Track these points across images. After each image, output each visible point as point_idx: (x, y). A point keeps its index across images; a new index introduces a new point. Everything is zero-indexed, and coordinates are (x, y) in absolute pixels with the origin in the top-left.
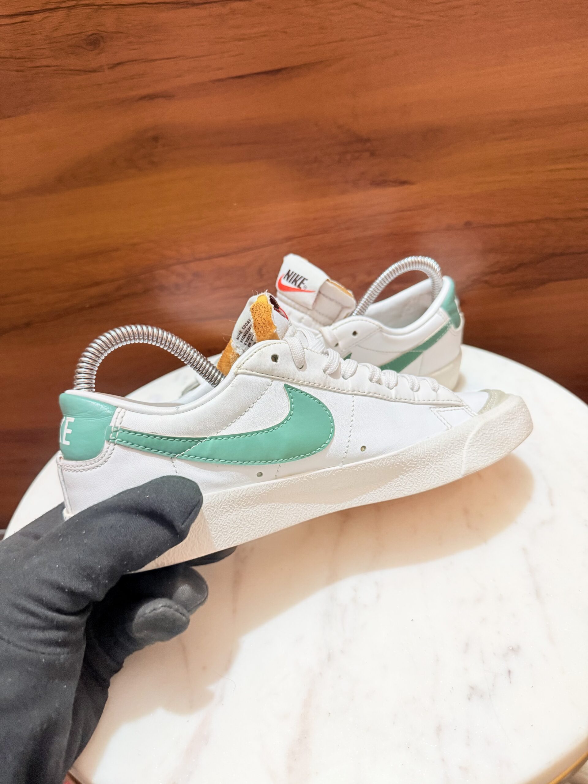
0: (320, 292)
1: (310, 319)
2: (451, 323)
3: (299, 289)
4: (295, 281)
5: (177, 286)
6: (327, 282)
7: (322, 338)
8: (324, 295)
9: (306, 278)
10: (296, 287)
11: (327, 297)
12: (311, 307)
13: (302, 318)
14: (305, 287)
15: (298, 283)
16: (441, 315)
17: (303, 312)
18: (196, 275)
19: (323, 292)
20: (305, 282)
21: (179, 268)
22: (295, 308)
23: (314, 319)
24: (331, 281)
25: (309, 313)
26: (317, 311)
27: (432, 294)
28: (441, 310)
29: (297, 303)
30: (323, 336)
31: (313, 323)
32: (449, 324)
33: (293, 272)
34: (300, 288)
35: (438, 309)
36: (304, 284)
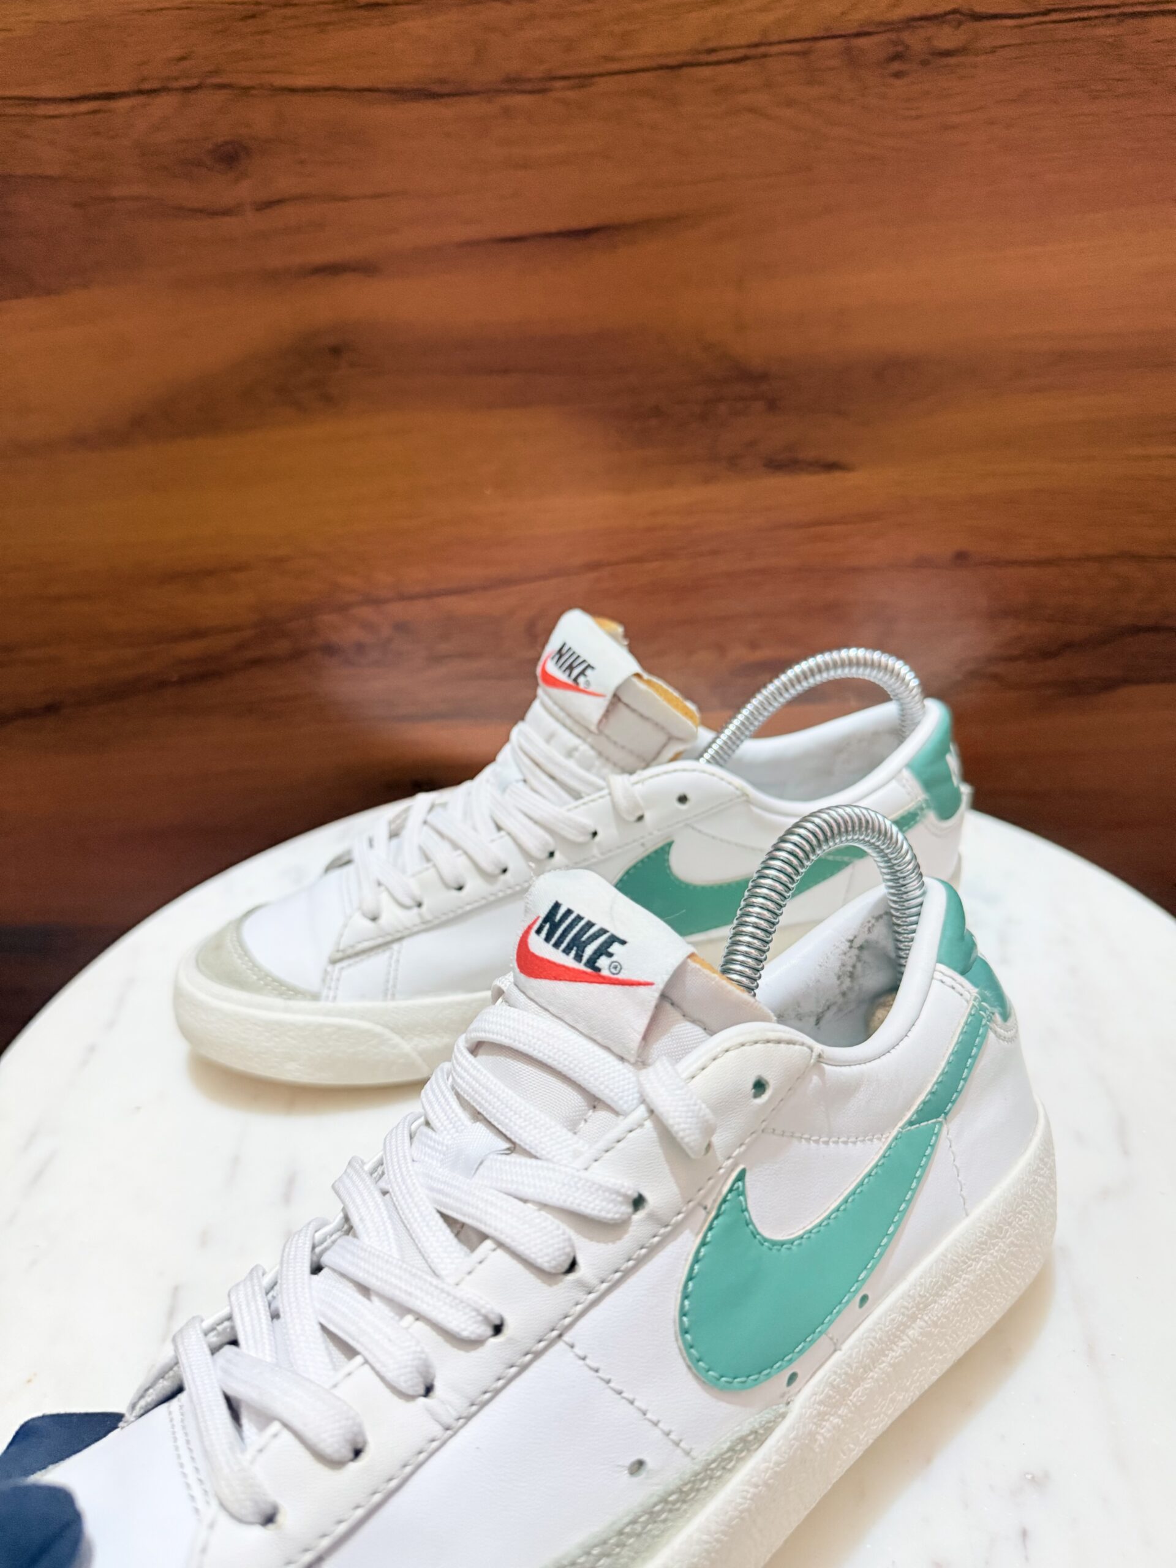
0: (616, 698)
1: (592, 753)
2: (928, 807)
3: (575, 687)
4: (571, 668)
5: (360, 648)
6: (635, 680)
7: (608, 798)
8: (627, 706)
9: (592, 664)
10: (570, 681)
11: (634, 710)
12: (593, 728)
13: (576, 749)
14: (588, 683)
15: (576, 672)
16: (904, 786)
17: (579, 736)
18: (401, 627)
19: (625, 698)
20: (589, 672)
21: (367, 612)
22: (564, 725)
23: (600, 754)
24: (646, 676)
25: (590, 739)
26: (608, 737)
27: (899, 732)
28: (906, 773)
29: (569, 715)
30: (610, 794)
31: (598, 763)
32: (922, 809)
33: (570, 649)
34: (577, 684)
35: (900, 771)
36: (585, 676)
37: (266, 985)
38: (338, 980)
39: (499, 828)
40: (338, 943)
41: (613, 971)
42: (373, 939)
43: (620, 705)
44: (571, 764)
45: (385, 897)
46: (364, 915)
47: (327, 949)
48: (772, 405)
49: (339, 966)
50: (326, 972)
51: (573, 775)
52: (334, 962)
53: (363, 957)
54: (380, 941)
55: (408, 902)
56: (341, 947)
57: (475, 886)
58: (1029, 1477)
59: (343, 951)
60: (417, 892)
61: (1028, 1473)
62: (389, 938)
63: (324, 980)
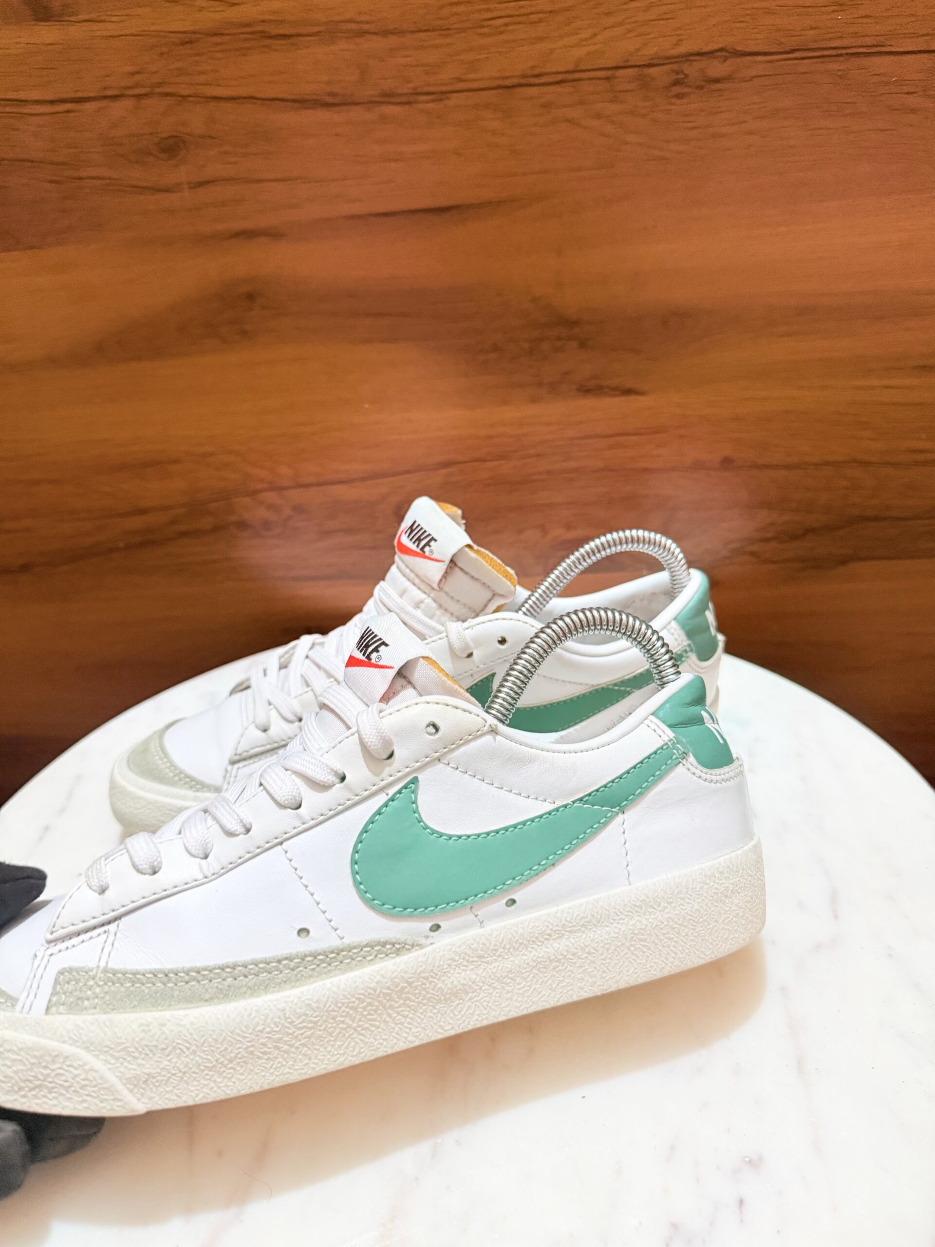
0: (453, 563)
1: (434, 605)
2: (692, 650)
3: (422, 554)
4: (419, 540)
5: (266, 524)
6: (467, 549)
7: (446, 639)
8: (461, 569)
9: (435, 537)
10: (418, 550)
11: (466, 573)
12: (435, 586)
13: (422, 602)
14: (431, 551)
15: (423, 543)
16: (673, 634)
17: (425, 592)
18: (298, 509)
19: (460, 563)
20: (432, 543)
21: (271, 497)
22: (413, 583)
23: (440, 606)
24: (476, 547)
25: (432, 595)
26: (446, 593)
27: (670, 593)
28: (674, 624)
29: (418, 576)
30: (447, 636)
31: (438, 613)
32: (686, 651)
33: (419, 525)
34: (424, 552)
35: (670, 623)
36: (430, 546)
37: (180, 780)
38: (236, 777)
40: (237, 749)
41: (377, 660)
42: (262, 746)
43: (457, 569)
44: (418, 613)
45: (274, 713)
46: (257, 727)
47: (228, 753)
48: (583, 345)
49: (237, 766)
50: (226, 771)
51: (420, 622)
52: (233, 763)
53: (256, 759)
54: (269, 747)
55: (291, 717)
56: (238, 752)
58: (747, 1159)
59: (240, 755)
60: (298, 710)
61: (746, 1157)
62: (276, 745)
63: (225, 777)
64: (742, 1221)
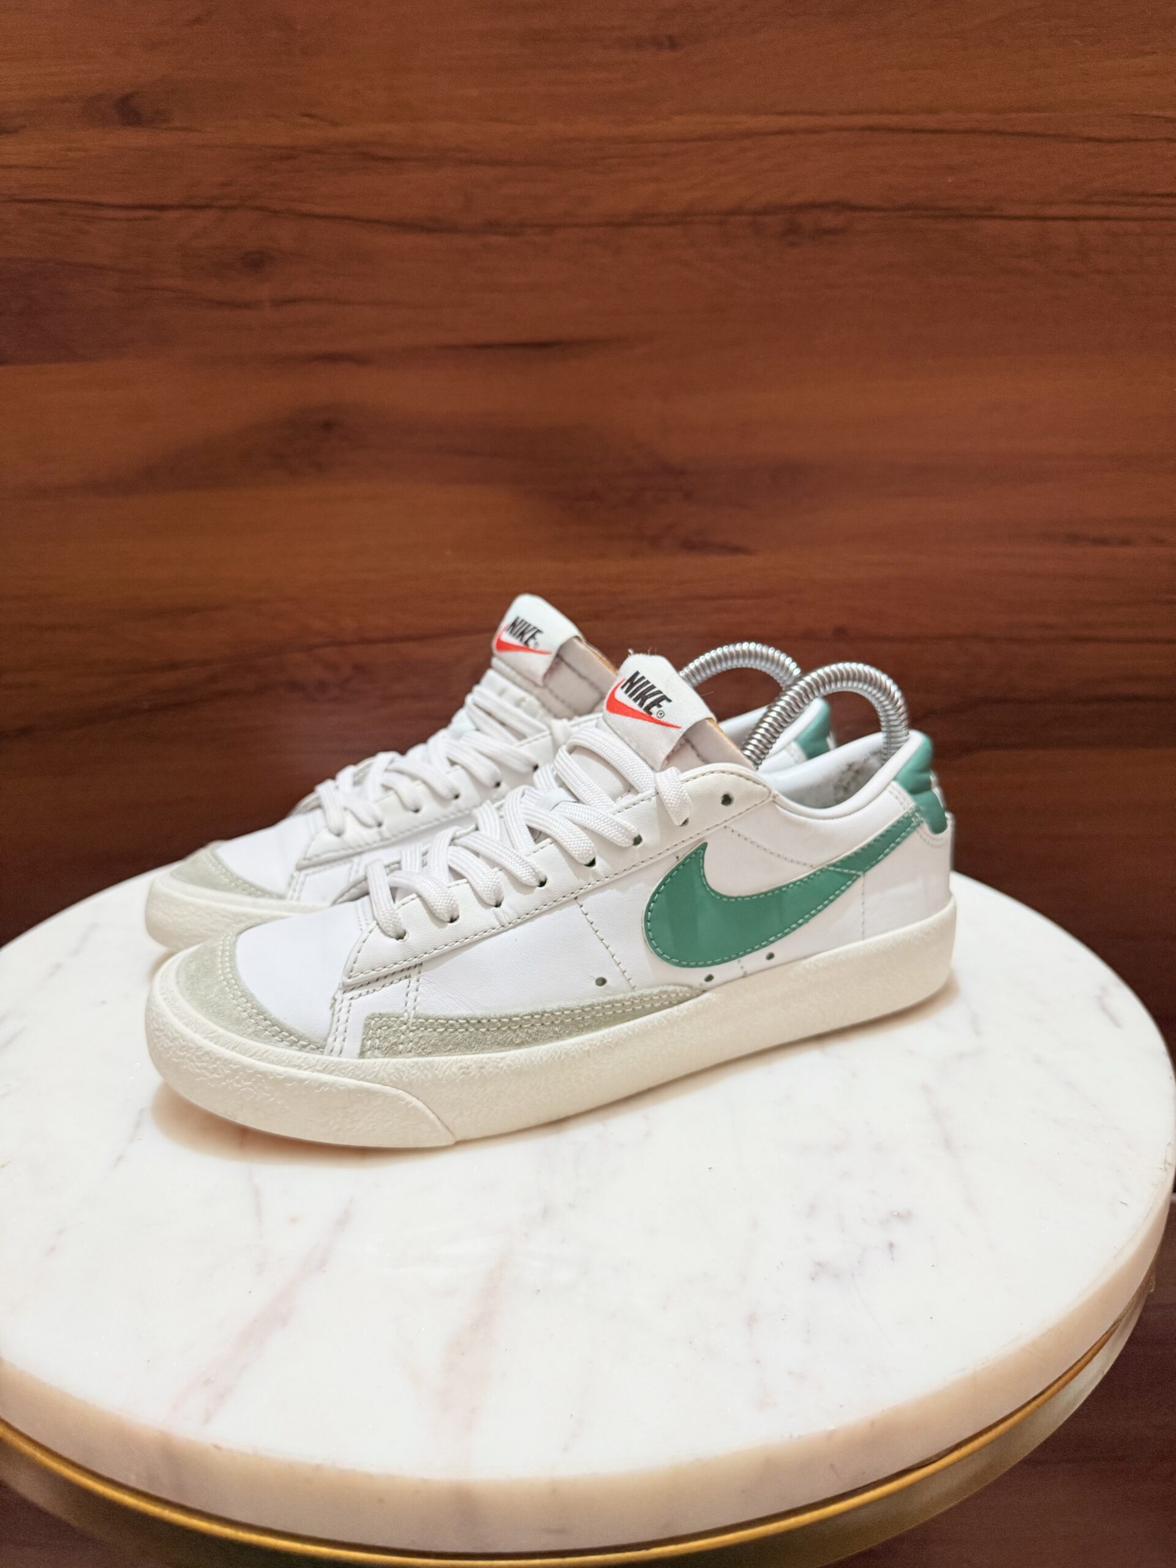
0: (559, 656)
1: (536, 703)
3: (526, 647)
4: (522, 634)
6: (576, 641)
7: (549, 737)
8: (569, 665)
11: (574, 670)
12: (539, 681)
13: (523, 700)
14: (536, 644)
17: (526, 690)
19: (567, 658)
20: (538, 636)
22: (515, 683)
23: (544, 705)
24: (584, 641)
25: (536, 691)
26: (551, 691)
28: (795, 747)
29: (519, 673)
30: (551, 734)
31: (540, 710)
34: (528, 647)
37: (237, 886)
38: (303, 884)
39: (453, 763)
40: (306, 853)
42: (336, 851)
43: (563, 665)
44: (519, 712)
45: (349, 818)
46: (330, 831)
47: (295, 857)
49: (304, 872)
50: (292, 877)
51: (521, 720)
52: (300, 868)
53: (327, 866)
54: (343, 853)
55: (371, 821)
56: (308, 856)
57: (430, 808)
59: (309, 859)
60: (379, 813)
62: (351, 851)
63: (290, 885)
64: (893, 1259)
